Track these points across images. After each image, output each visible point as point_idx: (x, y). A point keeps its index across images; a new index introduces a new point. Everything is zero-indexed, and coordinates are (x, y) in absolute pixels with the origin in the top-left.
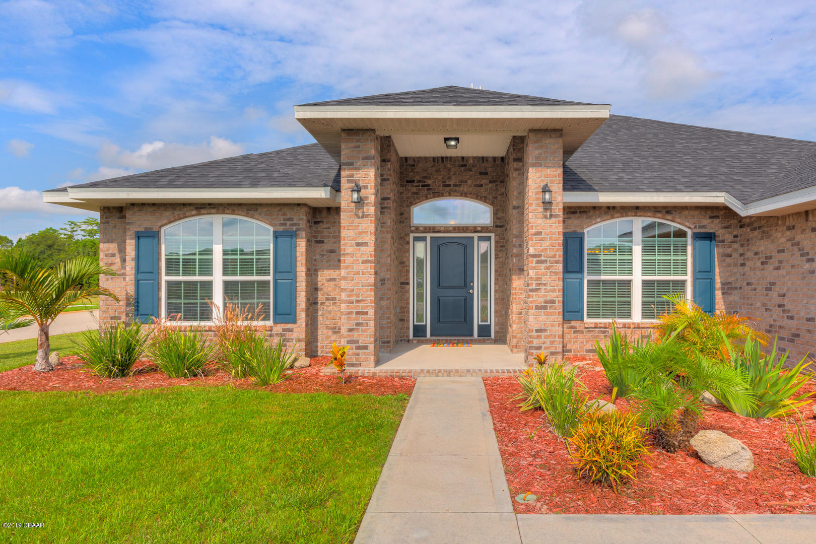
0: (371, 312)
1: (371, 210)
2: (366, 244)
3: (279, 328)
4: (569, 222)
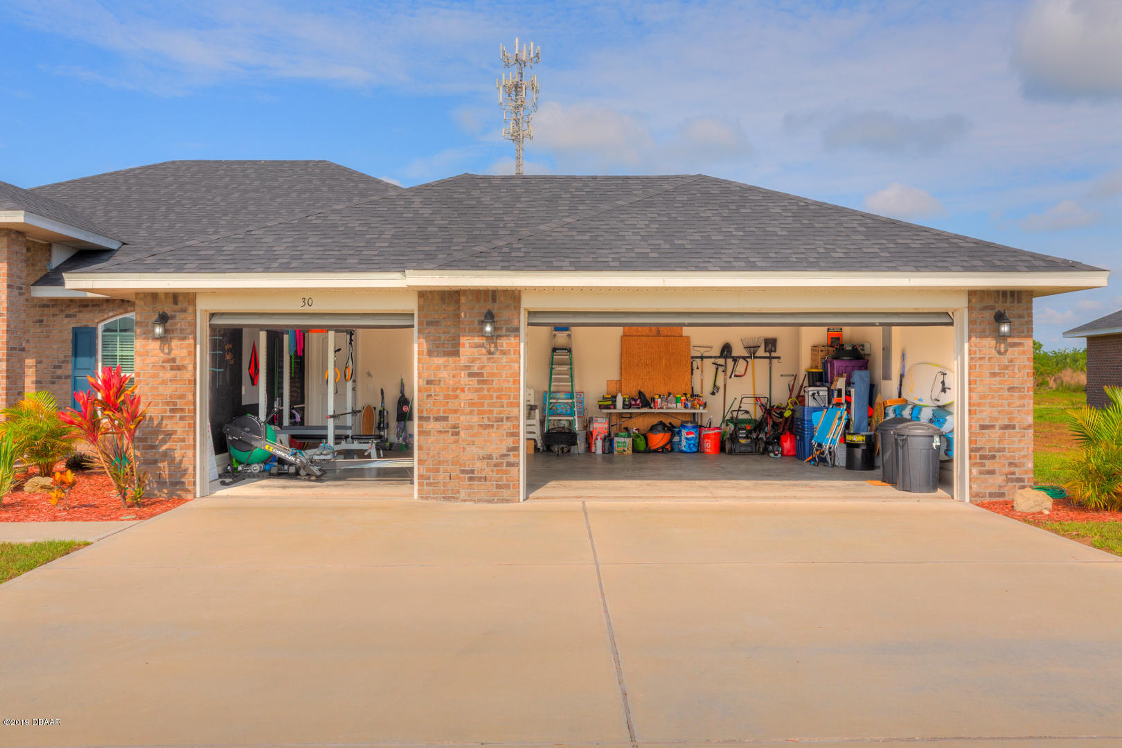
4: (80, 316)
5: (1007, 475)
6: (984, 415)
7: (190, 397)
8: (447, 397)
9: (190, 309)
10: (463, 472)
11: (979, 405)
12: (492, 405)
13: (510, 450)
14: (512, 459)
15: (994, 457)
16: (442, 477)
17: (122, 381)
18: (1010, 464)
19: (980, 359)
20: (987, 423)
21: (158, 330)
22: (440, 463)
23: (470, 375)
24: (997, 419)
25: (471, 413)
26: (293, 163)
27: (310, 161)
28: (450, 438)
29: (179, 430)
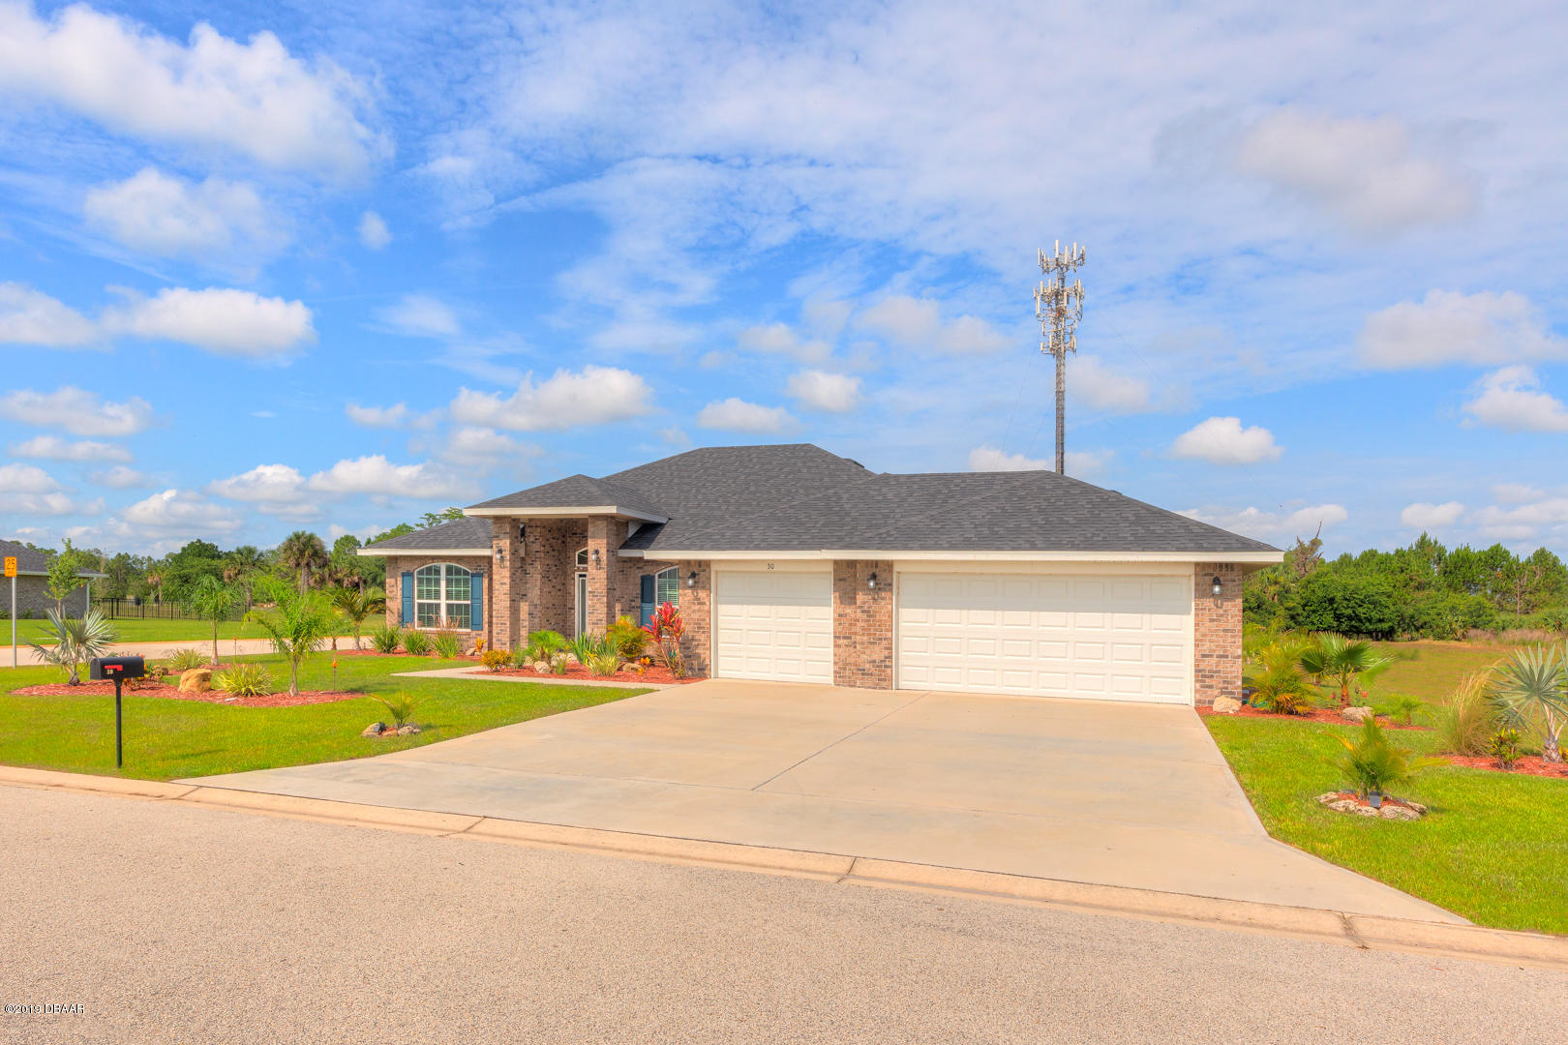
0: (508, 623)
1: (508, 564)
2: (505, 584)
3: (474, 633)
4: (645, 568)
5: (1222, 689)
6: (1205, 648)
7: (708, 620)
8: (851, 625)
9: (708, 570)
10: (859, 670)
11: (1201, 640)
12: (875, 630)
13: (886, 658)
14: (887, 664)
15: (1212, 676)
16: (847, 673)
17: (673, 610)
18: (1224, 682)
19: (1202, 609)
20: (1207, 653)
21: (691, 582)
22: (847, 664)
23: (862, 612)
24: (1215, 651)
25: (863, 634)
26: (785, 446)
27: (797, 445)
28: (852, 650)
29: (702, 639)
